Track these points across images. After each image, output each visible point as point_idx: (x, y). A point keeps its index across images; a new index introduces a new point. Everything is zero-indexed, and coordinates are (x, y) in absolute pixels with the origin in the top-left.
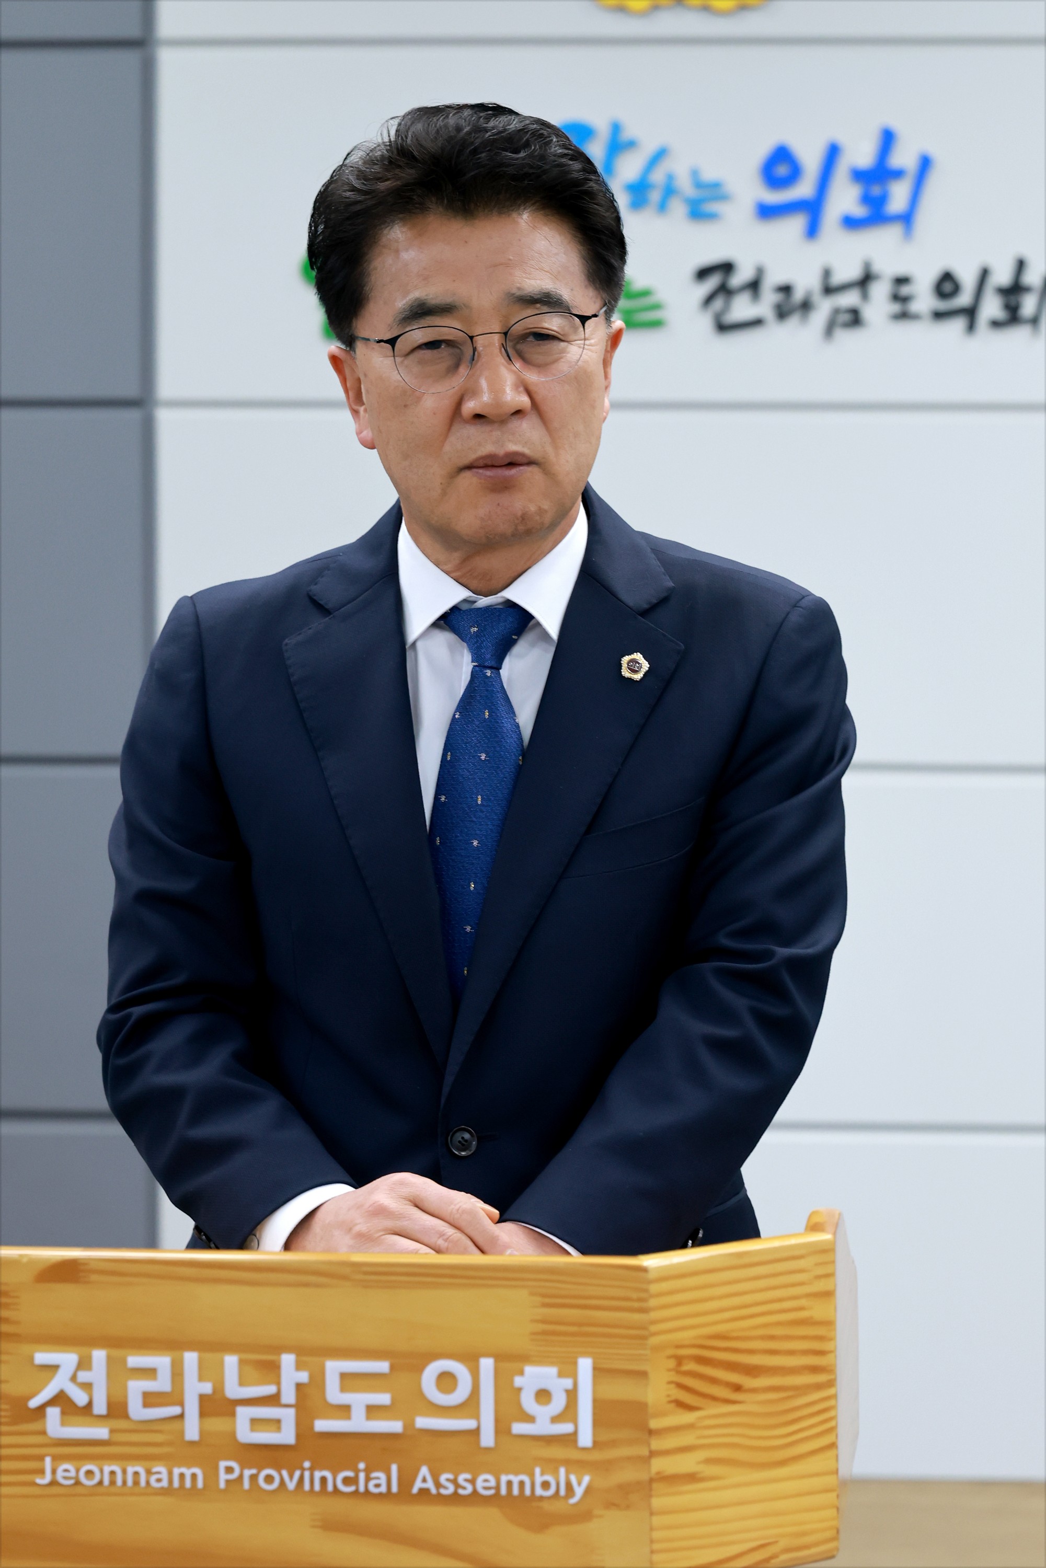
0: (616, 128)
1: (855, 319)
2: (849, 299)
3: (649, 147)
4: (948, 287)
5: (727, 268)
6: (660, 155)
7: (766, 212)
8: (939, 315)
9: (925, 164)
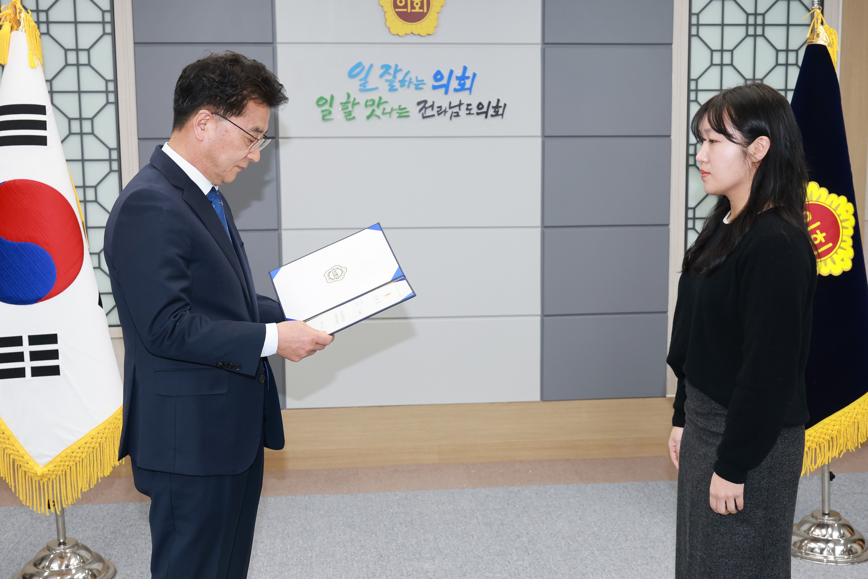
0: (396, 66)
1: (457, 115)
2: (456, 110)
3: (404, 72)
4: (480, 107)
5: (425, 102)
6: (408, 72)
7: (435, 88)
8: (478, 114)
9: (475, 75)
